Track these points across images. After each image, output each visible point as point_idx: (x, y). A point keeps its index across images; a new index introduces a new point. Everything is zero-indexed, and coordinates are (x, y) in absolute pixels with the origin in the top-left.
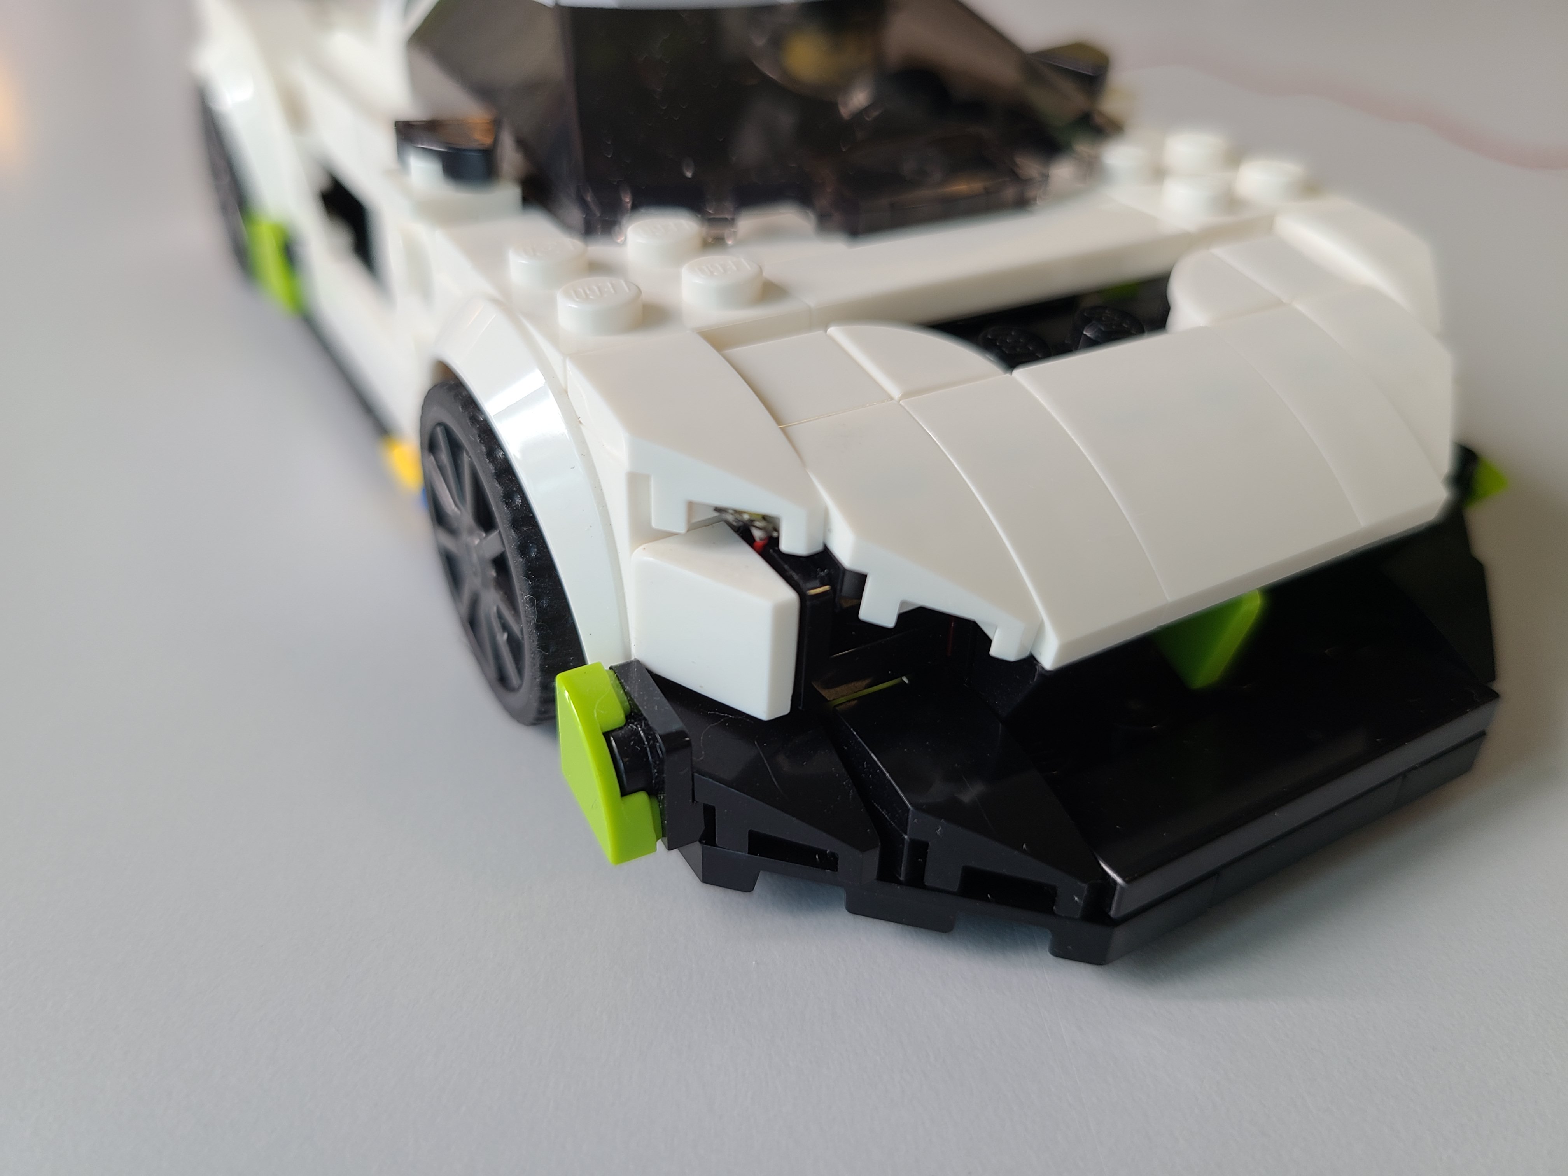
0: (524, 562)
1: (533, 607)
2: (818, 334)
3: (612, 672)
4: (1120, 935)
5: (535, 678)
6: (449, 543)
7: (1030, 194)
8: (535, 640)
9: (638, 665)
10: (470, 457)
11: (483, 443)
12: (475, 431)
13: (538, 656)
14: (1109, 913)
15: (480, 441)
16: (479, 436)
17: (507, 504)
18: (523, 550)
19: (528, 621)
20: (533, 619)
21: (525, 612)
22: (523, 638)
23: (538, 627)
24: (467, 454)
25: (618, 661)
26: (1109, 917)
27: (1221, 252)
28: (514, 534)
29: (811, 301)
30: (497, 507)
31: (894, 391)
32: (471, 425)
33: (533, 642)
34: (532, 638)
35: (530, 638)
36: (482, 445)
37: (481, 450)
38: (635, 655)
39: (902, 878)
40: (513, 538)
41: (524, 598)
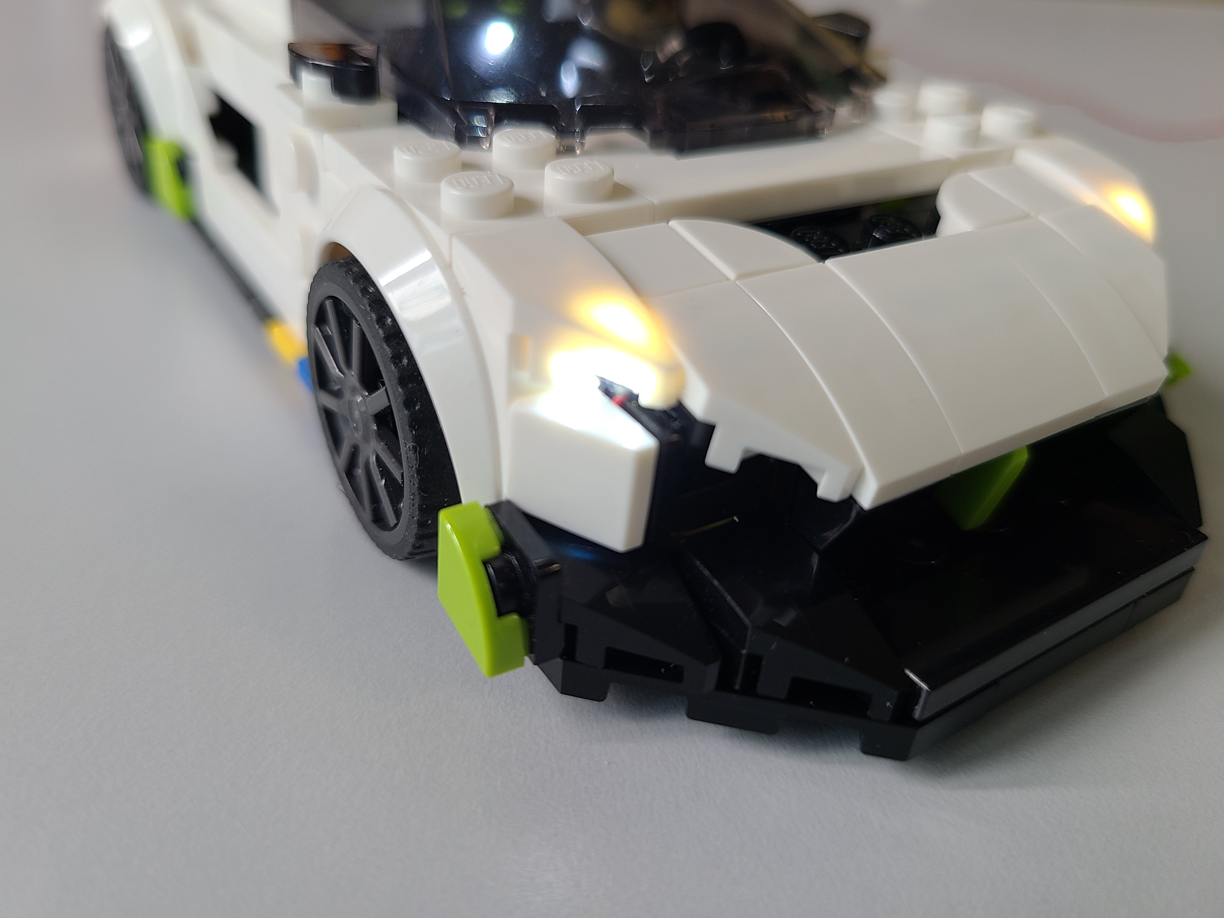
0: (409, 414)
1: (415, 454)
2: (663, 224)
3: (487, 509)
4: (923, 735)
5: (413, 517)
6: (330, 403)
7: (820, 125)
8: (415, 483)
9: (509, 504)
10: (359, 324)
11: (373, 311)
12: (366, 301)
13: (417, 497)
14: (914, 716)
15: (370, 310)
16: (370, 305)
17: (394, 364)
18: (408, 403)
19: (410, 467)
20: (415, 464)
21: (408, 458)
22: (403, 482)
23: (418, 472)
24: (357, 321)
25: (491, 501)
26: (914, 719)
27: (976, 175)
28: (400, 390)
29: (655, 199)
30: (385, 367)
31: (731, 274)
32: (362, 296)
33: (414, 484)
34: (412, 481)
35: (411, 481)
36: (372, 313)
37: (371, 318)
38: (506, 494)
39: (737, 687)
40: (400, 393)
41: (408, 446)
